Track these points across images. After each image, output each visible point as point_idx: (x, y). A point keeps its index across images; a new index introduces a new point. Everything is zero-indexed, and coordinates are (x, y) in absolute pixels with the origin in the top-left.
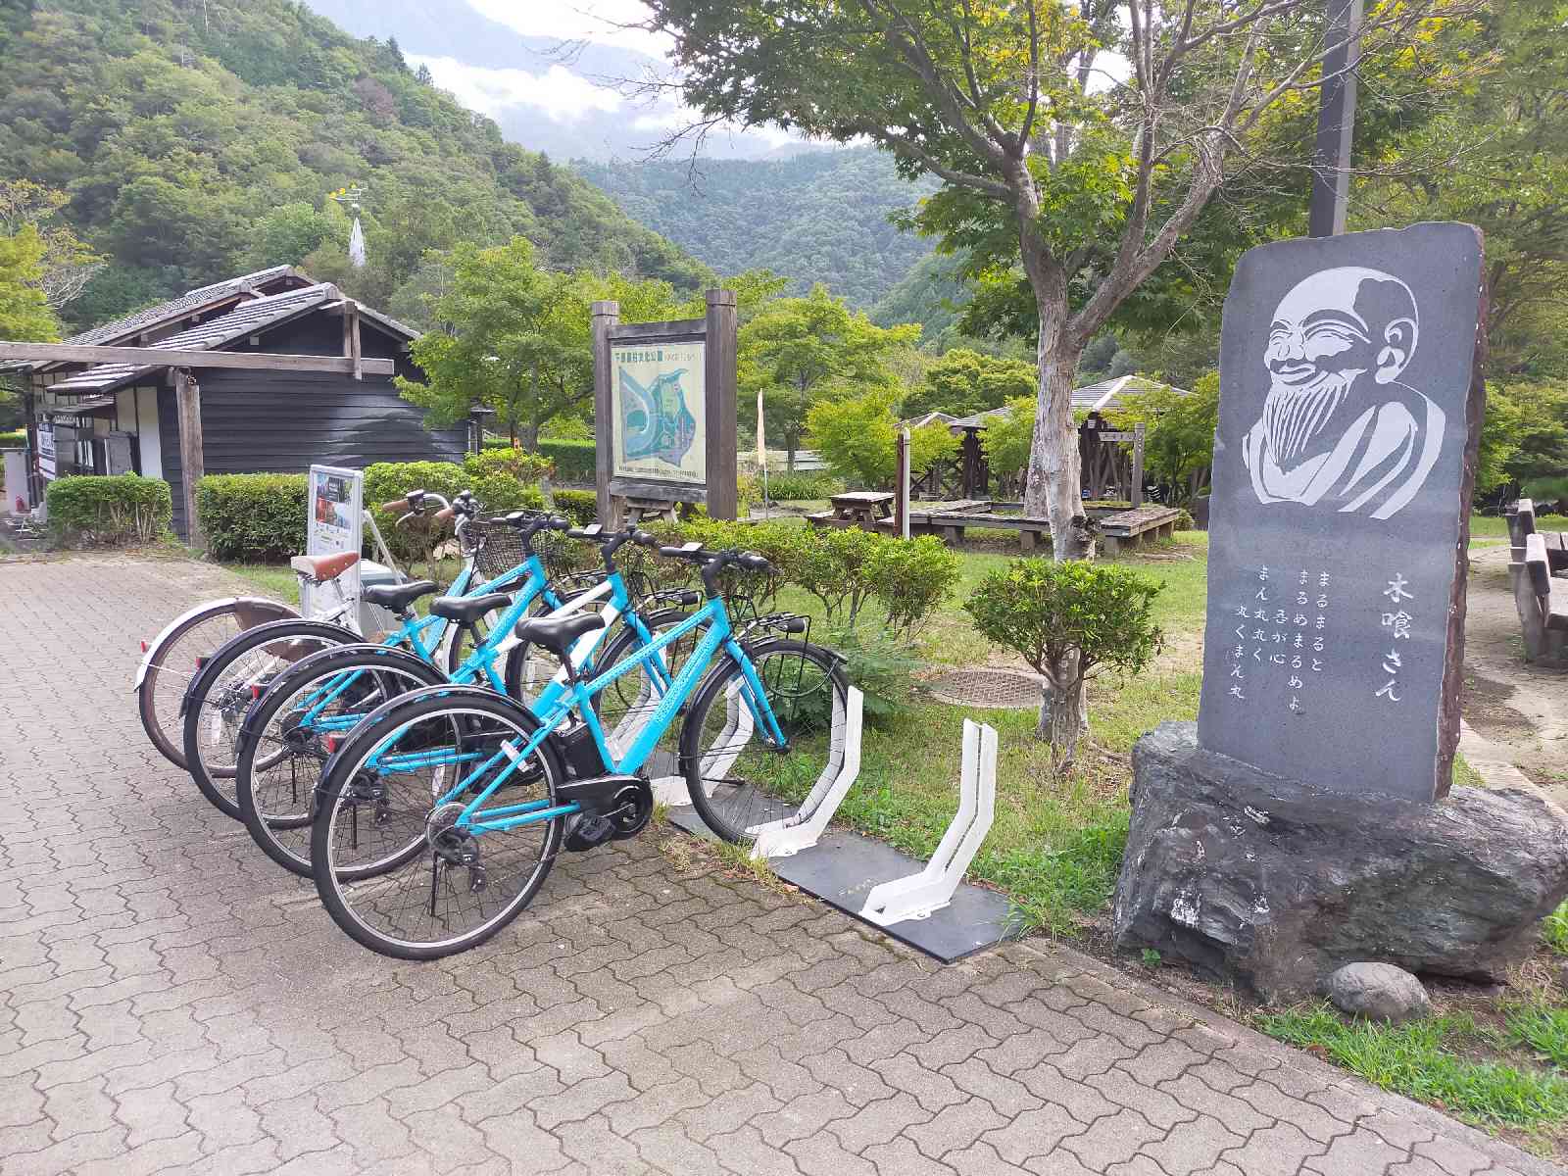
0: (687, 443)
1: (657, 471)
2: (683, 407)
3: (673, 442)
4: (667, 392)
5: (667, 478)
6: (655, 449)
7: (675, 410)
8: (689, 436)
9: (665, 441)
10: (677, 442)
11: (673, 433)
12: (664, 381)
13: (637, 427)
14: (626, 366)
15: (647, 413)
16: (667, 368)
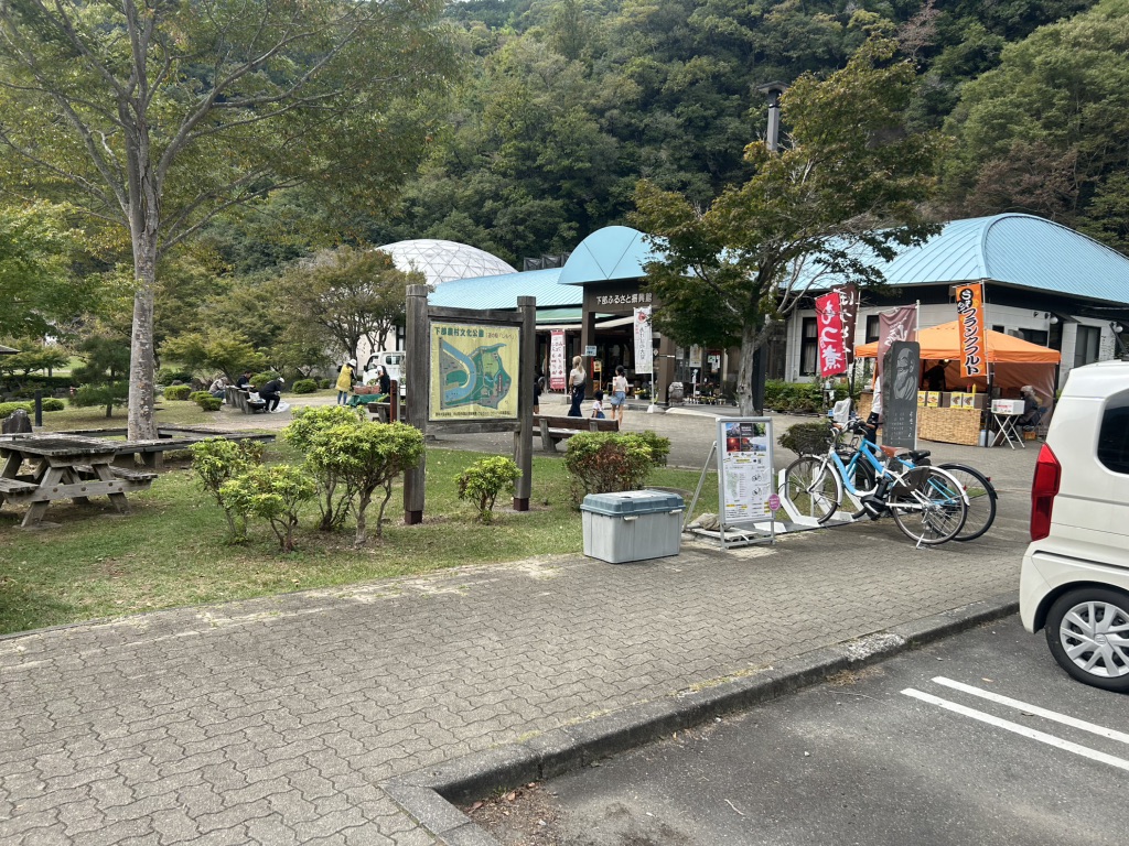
0: (503, 392)
1: (475, 413)
2: (501, 368)
3: (491, 393)
4: (487, 358)
5: (485, 417)
6: (475, 397)
7: (494, 370)
8: (505, 388)
9: (484, 391)
10: (495, 393)
11: (492, 385)
12: (484, 351)
13: (457, 383)
14: (447, 338)
15: (468, 372)
16: (487, 342)
